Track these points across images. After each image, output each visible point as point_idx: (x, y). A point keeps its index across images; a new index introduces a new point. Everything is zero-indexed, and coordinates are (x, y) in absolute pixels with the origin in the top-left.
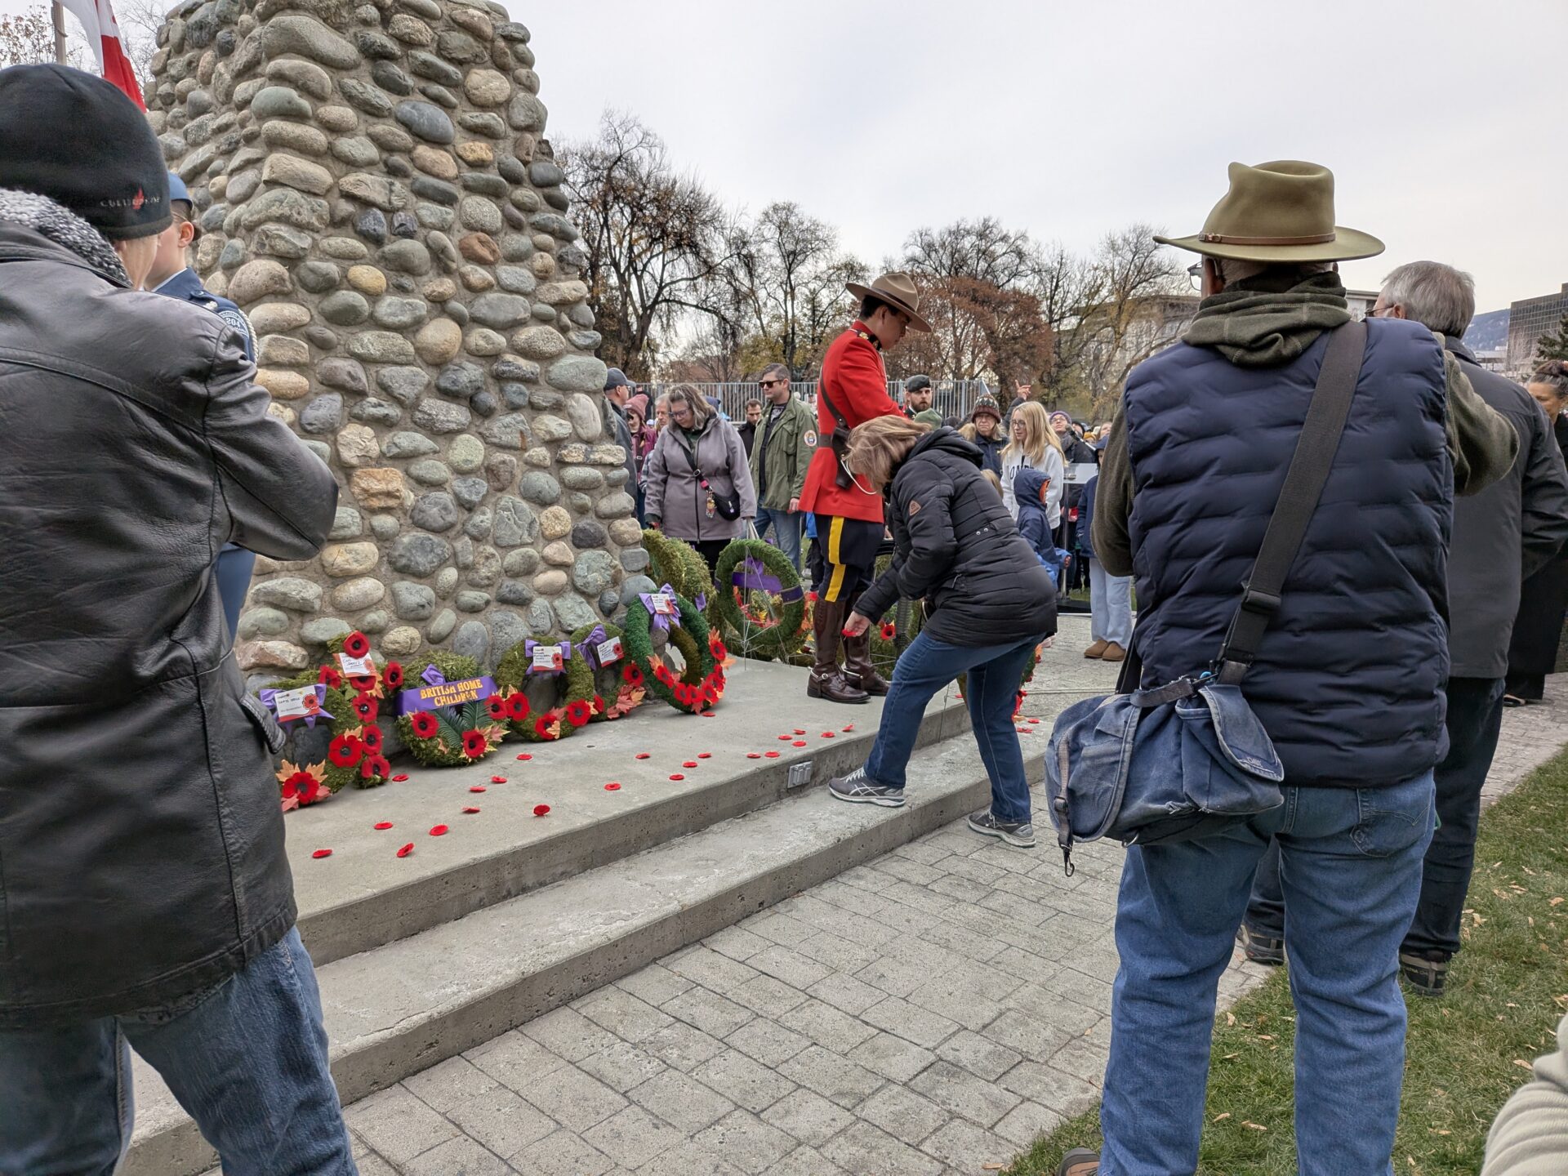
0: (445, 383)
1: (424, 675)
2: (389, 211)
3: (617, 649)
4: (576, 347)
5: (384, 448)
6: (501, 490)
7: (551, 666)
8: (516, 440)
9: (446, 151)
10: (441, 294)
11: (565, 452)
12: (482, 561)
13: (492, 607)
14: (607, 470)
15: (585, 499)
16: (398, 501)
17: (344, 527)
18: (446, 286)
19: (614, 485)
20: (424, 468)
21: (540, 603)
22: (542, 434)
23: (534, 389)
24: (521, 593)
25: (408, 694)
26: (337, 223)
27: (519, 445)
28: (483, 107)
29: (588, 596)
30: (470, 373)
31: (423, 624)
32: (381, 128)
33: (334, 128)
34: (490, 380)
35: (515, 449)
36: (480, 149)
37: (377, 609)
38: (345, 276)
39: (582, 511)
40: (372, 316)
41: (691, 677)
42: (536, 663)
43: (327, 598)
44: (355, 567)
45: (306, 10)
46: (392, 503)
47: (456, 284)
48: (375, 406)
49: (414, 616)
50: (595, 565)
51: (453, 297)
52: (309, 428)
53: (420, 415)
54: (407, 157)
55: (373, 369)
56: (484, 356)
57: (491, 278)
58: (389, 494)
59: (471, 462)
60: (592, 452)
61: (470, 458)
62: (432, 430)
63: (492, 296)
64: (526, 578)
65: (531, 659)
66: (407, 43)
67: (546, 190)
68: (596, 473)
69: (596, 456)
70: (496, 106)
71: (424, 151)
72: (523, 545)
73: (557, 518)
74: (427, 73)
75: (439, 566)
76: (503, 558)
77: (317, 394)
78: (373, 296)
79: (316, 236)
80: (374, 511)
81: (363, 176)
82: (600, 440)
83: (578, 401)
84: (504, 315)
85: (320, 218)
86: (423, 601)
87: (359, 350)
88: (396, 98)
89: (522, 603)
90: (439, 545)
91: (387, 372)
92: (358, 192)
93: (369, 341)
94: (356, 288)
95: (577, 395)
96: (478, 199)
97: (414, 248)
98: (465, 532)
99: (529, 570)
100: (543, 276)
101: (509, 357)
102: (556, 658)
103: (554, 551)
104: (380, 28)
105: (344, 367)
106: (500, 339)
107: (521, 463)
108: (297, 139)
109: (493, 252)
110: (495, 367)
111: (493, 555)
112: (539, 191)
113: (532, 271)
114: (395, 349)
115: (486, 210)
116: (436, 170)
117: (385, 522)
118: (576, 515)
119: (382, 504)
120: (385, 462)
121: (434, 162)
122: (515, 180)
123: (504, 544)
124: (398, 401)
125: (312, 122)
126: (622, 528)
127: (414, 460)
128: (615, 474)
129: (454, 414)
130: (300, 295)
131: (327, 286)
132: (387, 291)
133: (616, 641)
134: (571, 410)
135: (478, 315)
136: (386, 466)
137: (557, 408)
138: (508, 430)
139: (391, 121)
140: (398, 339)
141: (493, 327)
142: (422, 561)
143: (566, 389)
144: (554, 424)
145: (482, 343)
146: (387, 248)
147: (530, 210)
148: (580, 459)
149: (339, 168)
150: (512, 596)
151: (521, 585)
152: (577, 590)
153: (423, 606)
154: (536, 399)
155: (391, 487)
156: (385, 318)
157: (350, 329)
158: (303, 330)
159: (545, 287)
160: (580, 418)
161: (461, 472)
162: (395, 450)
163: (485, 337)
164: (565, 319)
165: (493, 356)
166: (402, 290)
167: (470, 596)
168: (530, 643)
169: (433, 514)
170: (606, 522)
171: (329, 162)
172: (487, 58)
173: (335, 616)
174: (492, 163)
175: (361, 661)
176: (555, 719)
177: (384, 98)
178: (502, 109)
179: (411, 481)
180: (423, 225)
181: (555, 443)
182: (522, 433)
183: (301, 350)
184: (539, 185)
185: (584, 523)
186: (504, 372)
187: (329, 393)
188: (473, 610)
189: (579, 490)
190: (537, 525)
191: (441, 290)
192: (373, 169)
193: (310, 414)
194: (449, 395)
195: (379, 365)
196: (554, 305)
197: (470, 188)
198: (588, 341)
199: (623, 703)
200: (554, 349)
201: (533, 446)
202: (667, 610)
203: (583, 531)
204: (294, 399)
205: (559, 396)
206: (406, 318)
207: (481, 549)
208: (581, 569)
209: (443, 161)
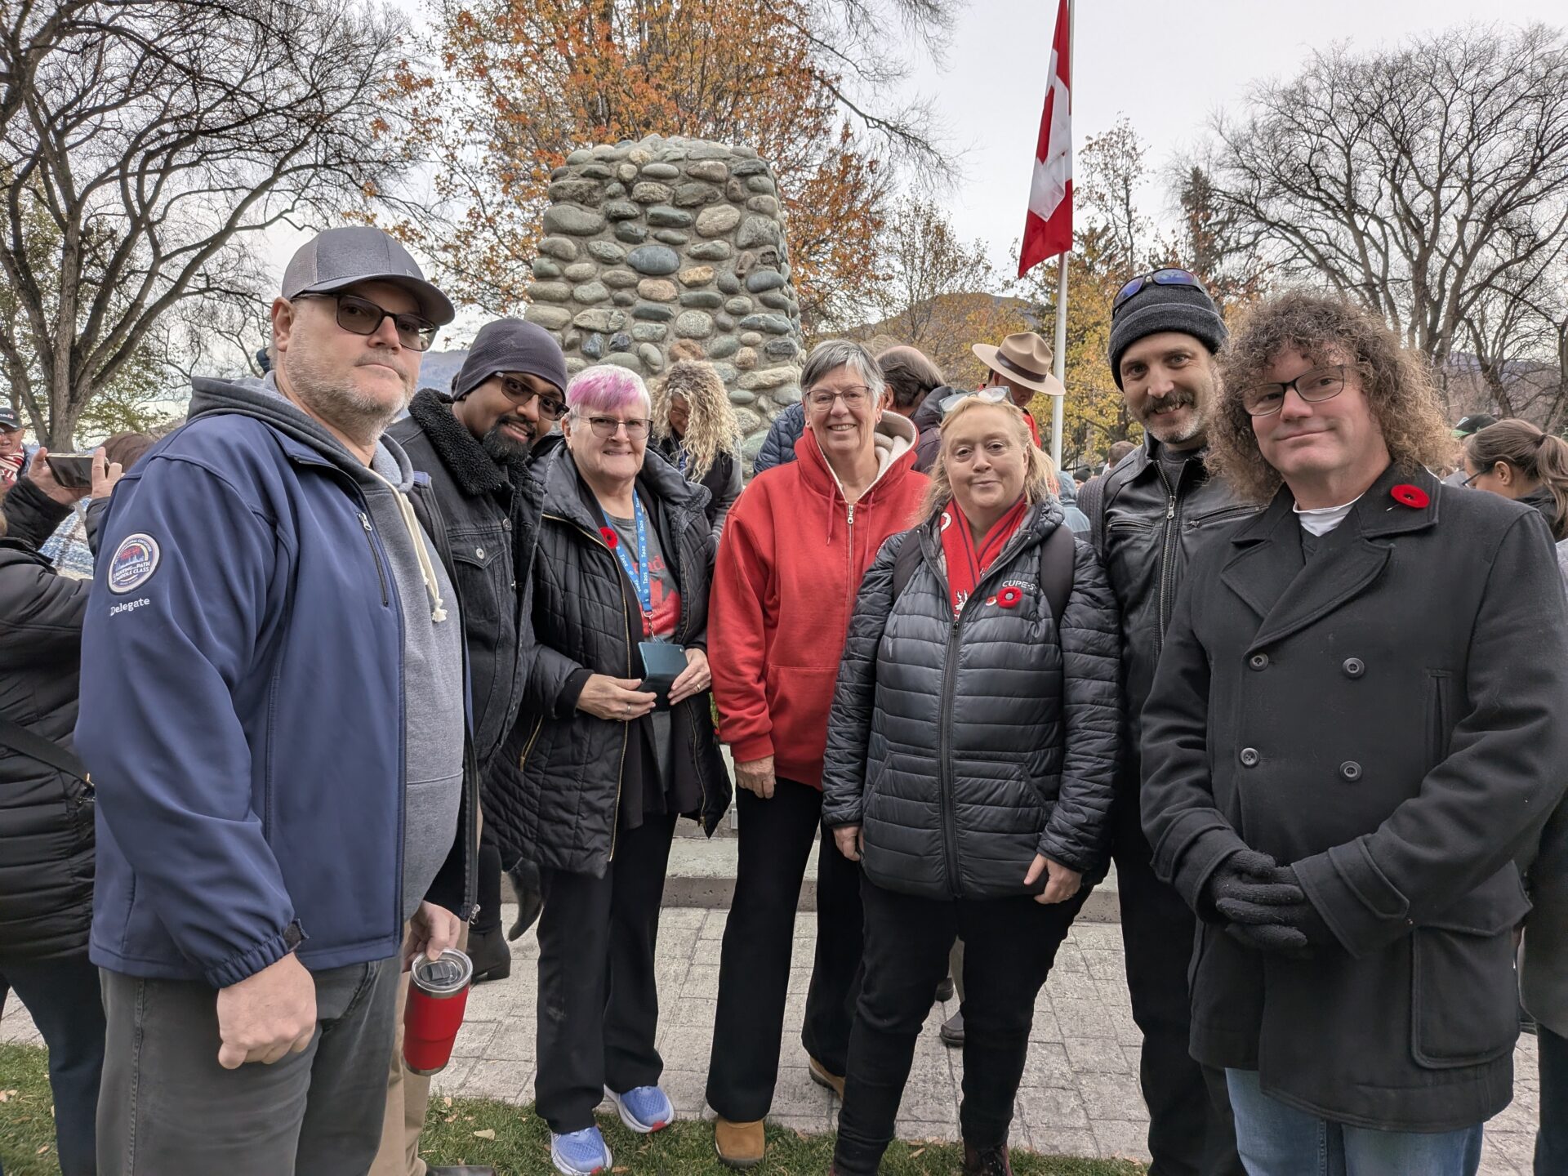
2: (607, 333)
9: (669, 279)
28: (709, 237)
32: (613, 272)
33: (575, 280)
36: (701, 272)
45: (565, 200)
54: (632, 291)
66: (644, 203)
67: (761, 295)
70: (722, 234)
71: (646, 284)
74: (660, 222)
81: (592, 311)
88: (629, 247)
92: (585, 323)
96: (690, 313)
97: (625, 359)
104: (625, 197)
108: (544, 293)
112: (756, 298)
113: (734, 364)
115: (697, 320)
116: (655, 296)
121: (652, 291)
122: (730, 292)
125: (561, 279)
139: (623, 266)
147: (741, 313)
159: (744, 376)
171: (568, 304)
172: (720, 194)
174: (711, 281)
177: (616, 249)
178: (731, 235)
180: (636, 340)
192: (600, 304)
196: (752, 390)
197: (686, 305)
209: (664, 288)
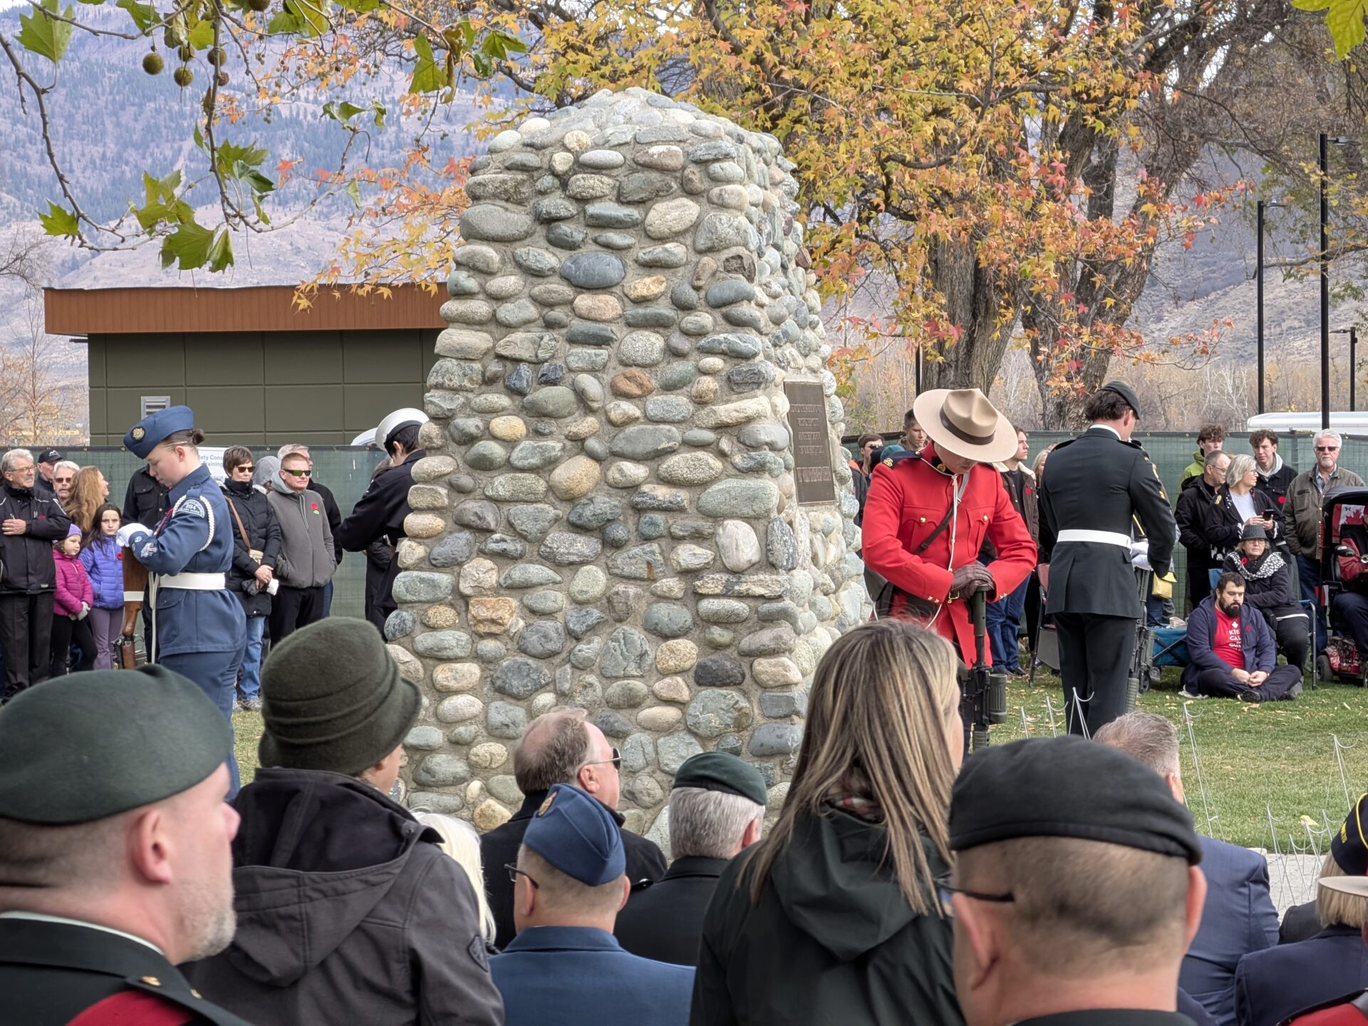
0: (573, 518)
2: (537, 363)
4: (739, 470)
5: (502, 581)
6: (620, 620)
8: (642, 571)
9: (611, 293)
10: (576, 434)
11: (698, 583)
12: (580, 689)
14: (756, 603)
15: (724, 633)
16: (504, 628)
17: (452, 649)
18: (587, 424)
19: (766, 620)
20: (537, 599)
21: (639, 738)
22: (675, 565)
23: (674, 517)
26: (489, 381)
27: (646, 576)
28: (662, 239)
30: (604, 504)
32: (540, 288)
33: (498, 298)
34: (630, 512)
35: (642, 580)
36: (647, 285)
37: (471, 724)
38: (487, 428)
39: (717, 647)
40: (508, 461)
43: (432, 709)
47: (601, 422)
48: (497, 541)
49: (501, 734)
50: (712, 705)
51: (592, 435)
52: (435, 562)
53: (543, 548)
54: (567, 309)
55: (505, 508)
56: (621, 488)
57: (638, 413)
59: (586, 592)
60: (737, 583)
61: (589, 589)
62: (555, 562)
63: (631, 429)
64: (629, 711)
66: (582, 200)
67: (724, 310)
68: (741, 605)
69: (743, 588)
70: (676, 236)
71: (584, 301)
72: (626, 677)
73: (672, 652)
74: (602, 223)
75: (536, 690)
76: (604, 688)
77: (451, 533)
78: (510, 443)
79: (470, 395)
81: (518, 336)
82: (753, 569)
83: (729, 529)
85: (471, 380)
87: (490, 493)
88: (563, 255)
89: (621, 736)
91: (515, 509)
93: (501, 484)
94: (495, 438)
95: (729, 522)
96: (641, 333)
97: (557, 395)
98: (568, 660)
99: (632, 703)
100: (701, 401)
101: (645, 488)
103: (662, 686)
104: (559, 192)
105: (471, 507)
106: (641, 471)
107: (647, 594)
109: (641, 385)
110: (633, 498)
111: (591, 685)
112: (718, 314)
113: (690, 397)
114: (526, 489)
115: (648, 343)
117: (489, 646)
118: (709, 650)
120: (502, 591)
122: (686, 308)
123: (608, 675)
124: (522, 536)
125: (481, 296)
127: (530, 591)
128: (766, 607)
129: (583, 545)
130: (449, 448)
131: (470, 440)
132: (527, 436)
134: (717, 539)
135: (615, 449)
136: (500, 595)
137: (698, 537)
138: (633, 561)
139: (556, 279)
140: (530, 478)
141: (633, 458)
143: (716, 516)
144: (690, 555)
145: (617, 476)
146: (529, 397)
147: (698, 334)
148: (717, 591)
149: (498, 331)
151: (622, 717)
152: (689, 730)
156: (519, 462)
157: (490, 474)
159: (703, 412)
160: (728, 546)
161: (579, 603)
162: (509, 582)
163: (621, 471)
164: (725, 443)
165: (633, 487)
166: (538, 434)
170: (747, 659)
171: (493, 328)
172: (675, 186)
173: (436, 726)
174: (663, 294)
177: (549, 258)
178: (688, 235)
179: (523, 609)
180: (570, 370)
181: (689, 574)
182: (649, 564)
183: (441, 496)
184: (716, 305)
185: (715, 659)
186: (637, 503)
187: (460, 531)
189: (716, 623)
190: (649, 660)
191: (582, 429)
192: (532, 327)
194: (579, 528)
196: (712, 429)
197: (634, 325)
198: (752, 463)
200: (702, 476)
201: (665, 576)
203: (713, 667)
205: (706, 526)
206: (535, 461)
207: (580, 677)
208: (695, 709)
209: (607, 305)
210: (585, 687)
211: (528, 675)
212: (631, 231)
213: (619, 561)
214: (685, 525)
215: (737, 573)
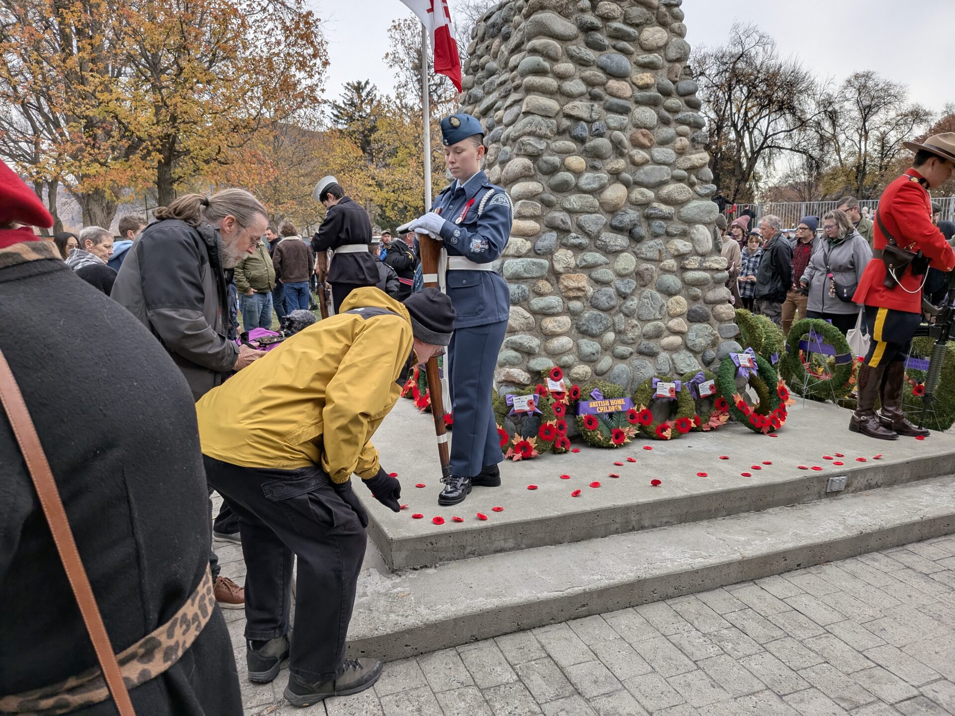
0: (615, 223)
1: (592, 394)
2: (590, 122)
3: (712, 387)
4: (699, 195)
5: (578, 262)
6: (644, 286)
7: (668, 395)
8: (656, 255)
9: (626, 81)
10: (617, 169)
11: (686, 262)
12: (630, 329)
13: (633, 357)
14: (713, 273)
15: (698, 291)
16: (584, 293)
17: (553, 307)
18: (621, 164)
19: (718, 282)
20: (600, 273)
21: (663, 356)
22: (672, 251)
23: (669, 223)
24: (652, 349)
25: (582, 404)
26: (561, 133)
27: (658, 258)
28: (650, 51)
29: (694, 353)
30: (631, 215)
31: (593, 364)
32: (588, 73)
33: (561, 77)
34: (643, 219)
35: (655, 260)
36: (646, 77)
37: (568, 354)
38: (563, 163)
39: (695, 299)
40: (576, 185)
41: (762, 410)
42: (659, 392)
43: (542, 347)
44: (558, 330)
45: (550, 9)
46: (580, 294)
47: (626, 162)
48: (574, 238)
49: (588, 360)
50: (700, 333)
51: (624, 170)
52: (539, 252)
53: (599, 242)
54: (602, 88)
55: (575, 217)
56: (639, 205)
57: (648, 157)
58: (579, 289)
59: (628, 269)
60: (705, 261)
61: (627, 267)
62: (606, 251)
63: (647, 168)
64: (656, 340)
65: (655, 390)
66: (606, 18)
67: (687, 98)
68: (706, 275)
69: (707, 264)
70: (658, 49)
71: (613, 84)
72: (655, 320)
73: (678, 303)
74: (618, 35)
75: (604, 331)
76: (642, 328)
77: (544, 232)
78: (578, 174)
79: (549, 141)
80: (570, 299)
81: (577, 103)
82: (711, 253)
83: (697, 230)
84: (653, 180)
85: (551, 131)
86: (594, 351)
87: (568, 206)
88: (597, 53)
89: (652, 355)
90: (605, 319)
91: (583, 218)
92: (573, 113)
93: (574, 201)
94: (568, 170)
95: (697, 226)
96: (643, 108)
97: (603, 143)
98: (621, 311)
99: (658, 335)
100: (681, 152)
101: (655, 205)
102: (671, 390)
103: (674, 323)
104: (591, 12)
105: (559, 216)
106: (650, 194)
107: (658, 269)
108: (541, 86)
109: (650, 140)
110: (646, 211)
111: (637, 325)
112: (682, 99)
113: (674, 150)
114: (588, 204)
115: (648, 115)
116: (619, 94)
117: (576, 305)
118: (691, 301)
119: (575, 295)
120: (578, 270)
121: (618, 89)
122: (667, 94)
123: (644, 319)
124: (587, 234)
125: (550, 75)
126: (721, 310)
127: (594, 269)
128: (720, 275)
129: (621, 241)
130: (538, 177)
131: (553, 170)
132: (586, 170)
133: (712, 382)
134: (693, 236)
135: (638, 180)
136: (578, 272)
137: (684, 235)
138: (651, 249)
139: (595, 68)
140: (590, 198)
141: (647, 186)
142: (595, 328)
143: (691, 222)
144: (681, 245)
145: (639, 197)
146: (587, 145)
147: (675, 111)
148: (696, 266)
149: (563, 99)
150: (646, 350)
151: (652, 344)
152: (688, 348)
153: (594, 354)
154: (670, 230)
155: (580, 285)
156: (584, 187)
157: (564, 194)
158: (539, 196)
159: (681, 159)
160: (698, 240)
161: (621, 276)
162: (584, 263)
163: (642, 194)
164: (693, 178)
165: (646, 205)
166: (594, 168)
167: (621, 349)
168: (655, 380)
169: (603, 301)
170: (710, 306)
171: (558, 97)
172: (654, 19)
173: (546, 357)
174: (653, 85)
175: (558, 383)
176: (668, 427)
177: (590, 54)
178: (662, 50)
179: (592, 281)
180: (609, 128)
181: (680, 257)
182: (660, 251)
183: (536, 208)
184: (682, 95)
185: (695, 306)
186: (651, 214)
187: (550, 231)
188: (623, 358)
189: (694, 285)
190: (665, 308)
191: (617, 167)
192: (583, 98)
193: (540, 244)
194: (617, 229)
195: (579, 214)
196: (686, 170)
197: (638, 103)
198: (708, 191)
199: (713, 421)
200: (684, 198)
201: (667, 259)
202: (748, 365)
203: (695, 311)
204: (532, 236)
205: (686, 227)
206: (595, 186)
207: (629, 321)
208: (691, 336)
209: (622, 87)
210: (633, 327)
211: (601, 322)
212: (631, 43)
213: (644, 250)
214: (677, 228)
215: (703, 255)
